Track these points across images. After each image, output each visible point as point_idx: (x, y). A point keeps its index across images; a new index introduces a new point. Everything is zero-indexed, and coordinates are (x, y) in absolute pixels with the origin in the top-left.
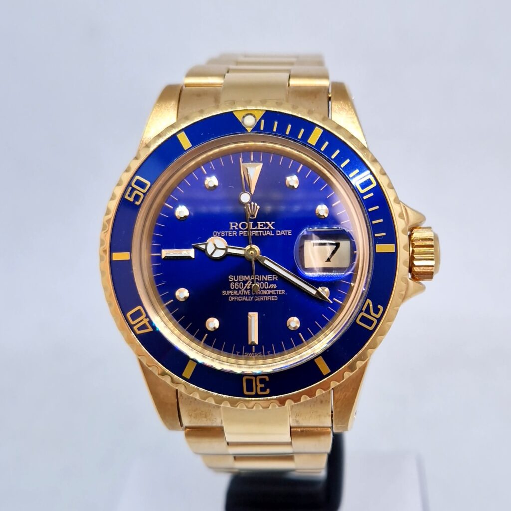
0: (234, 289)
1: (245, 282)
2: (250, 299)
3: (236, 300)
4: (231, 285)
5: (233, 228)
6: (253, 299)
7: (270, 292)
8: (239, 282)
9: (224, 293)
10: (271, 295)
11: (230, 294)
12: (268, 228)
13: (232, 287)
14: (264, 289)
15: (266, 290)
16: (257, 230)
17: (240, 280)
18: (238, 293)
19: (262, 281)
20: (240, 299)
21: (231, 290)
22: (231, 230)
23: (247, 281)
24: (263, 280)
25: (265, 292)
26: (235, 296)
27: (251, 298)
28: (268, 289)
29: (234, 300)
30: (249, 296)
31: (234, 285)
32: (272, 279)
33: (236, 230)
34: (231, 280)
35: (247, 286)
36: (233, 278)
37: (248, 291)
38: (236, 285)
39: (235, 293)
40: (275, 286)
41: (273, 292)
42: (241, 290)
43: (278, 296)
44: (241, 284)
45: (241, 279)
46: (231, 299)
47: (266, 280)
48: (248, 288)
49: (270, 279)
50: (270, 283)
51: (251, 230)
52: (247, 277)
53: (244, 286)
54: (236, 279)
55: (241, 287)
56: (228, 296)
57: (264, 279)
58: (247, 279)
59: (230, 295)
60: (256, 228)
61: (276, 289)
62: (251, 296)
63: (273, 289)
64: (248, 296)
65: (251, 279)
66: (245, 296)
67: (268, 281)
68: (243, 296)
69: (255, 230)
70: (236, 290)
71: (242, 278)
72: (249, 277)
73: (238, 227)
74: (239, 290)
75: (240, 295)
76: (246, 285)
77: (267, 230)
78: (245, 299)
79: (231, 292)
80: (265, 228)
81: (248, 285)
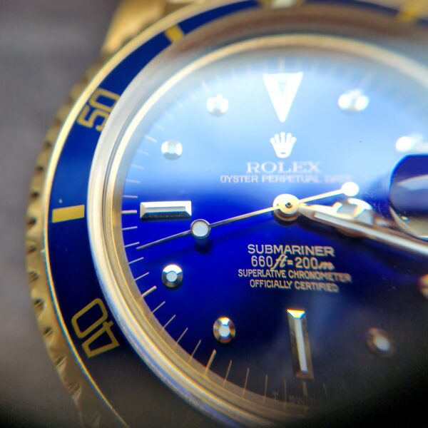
0: (258, 267)
1: (275, 256)
2: (287, 285)
3: (263, 286)
4: (253, 260)
5: (253, 171)
6: (293, 286)
7: (322, 275)
8: (265, 255)
9: (241, 272)
10: (325, 281)
11: (252, 275)
12: (310, 171)
13: (255, 263)
14: (311, 270)
15: (314, 270)
16: (291, 174)
17: (266, 252)
18: (265, 273)
19: (305, 256)
20: (269, 284)
21: (252, 268)
22: (249, 174)
23: (278, 255)
24: (307, 253)
25: (312, 275)
26: (260, 278)
27: (289, 284)
28: (319, 270)
29: (258, 285)
30: (285, 280)
31: (258, 260)
32: (323, 253)
33: (257, 174)
34: (252, 251)
35: (280, 262)
36: (255, 248)
37: (283, 272)
38: (260, 260)
39: (260, 272)
40: (330, 266)
41: (328, 276)
42: (269, 269)
43: (339, 283)
44: (269, 259)
45: (268, 251)
46: (255, 284)
47: (312, 253)
48: (282, 265)
49: (319, 253)
50: (321, 259)
51: (282, 174)
52: (278, 247)
53: (274, 262)
54: (260, 250)
55: (270, 264)
56: (248, 279)
57: (309, 253)
58: (278, 251)
59: (252, 277)
60: (290, 170)
61: (333, 271)
62: (289, 279)
63: (328, 271)
64: (282, 279)
65: (286, 250)
66: (278, 279)
67: (316, 257)
68: (274, 279)
69: (288, 174)
70: (261, 268)
71: (270, 249)
72: (281, 247)
73: (259, 169)
74: (266, 268)
75: (268, 278)
76: (278, 260)
77: (308, 174)
78: (277, 284)
79: (253, 271)
80: (305, 171)
81: (282, 260)
